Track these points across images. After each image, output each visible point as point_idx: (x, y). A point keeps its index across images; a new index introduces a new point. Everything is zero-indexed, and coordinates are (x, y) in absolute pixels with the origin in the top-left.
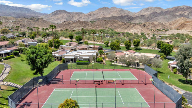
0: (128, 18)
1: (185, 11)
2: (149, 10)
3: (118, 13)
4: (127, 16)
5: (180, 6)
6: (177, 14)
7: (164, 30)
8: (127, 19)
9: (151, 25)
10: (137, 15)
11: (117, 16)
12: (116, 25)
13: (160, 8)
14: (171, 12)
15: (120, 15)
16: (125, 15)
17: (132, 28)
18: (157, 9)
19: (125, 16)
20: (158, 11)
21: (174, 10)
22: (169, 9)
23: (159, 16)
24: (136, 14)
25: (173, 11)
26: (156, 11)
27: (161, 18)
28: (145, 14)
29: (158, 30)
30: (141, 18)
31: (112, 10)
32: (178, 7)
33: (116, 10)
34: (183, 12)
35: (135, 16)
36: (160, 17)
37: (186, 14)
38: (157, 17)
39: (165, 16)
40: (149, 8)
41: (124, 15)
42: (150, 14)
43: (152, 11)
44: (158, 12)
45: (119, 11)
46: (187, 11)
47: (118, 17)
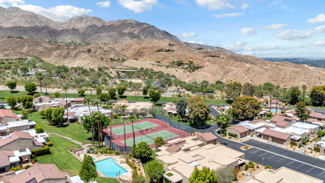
0: (49, 32)
1: (135, 29)
2: (84, 21)
3: (27, 21)
4: (46, 27)
5: (128, 20)
6: (125, 31)
7: (119, 59)
8: (48, 34)
9: (99, 51)
10: (65, 27)
11: (26, 26)
12: (40, 49)
13: (100, 20)
14: (116, 27)
15: (32, 26)
16: (43, 25)
17: (76, 56)
18: (96, 21)
19: (43, 28)
20: (98, 24)
21: (120, 25)
22: (113, 22)
23: (102, 32)
24: (62, 26)
25: (119, 27)
26: (95, 24)
27: (104, 36)
28: (79, 26)
29: (111, 59)
30: (74, 34)
31: (13, 14)
32: (125, 21)
33: (22, 14)
34: (132, 30)
35: (62, 29)
36: (103, 34)
37: (136, 32)
38: (98, 34)
39: (110, 33)
40: (84, 17)
41: (40, 26)
42: (87, 28)
43: (89, 23)
44: (98, 26)
45: (29, 18)
46: (136, 28)
47: (29, 28)
